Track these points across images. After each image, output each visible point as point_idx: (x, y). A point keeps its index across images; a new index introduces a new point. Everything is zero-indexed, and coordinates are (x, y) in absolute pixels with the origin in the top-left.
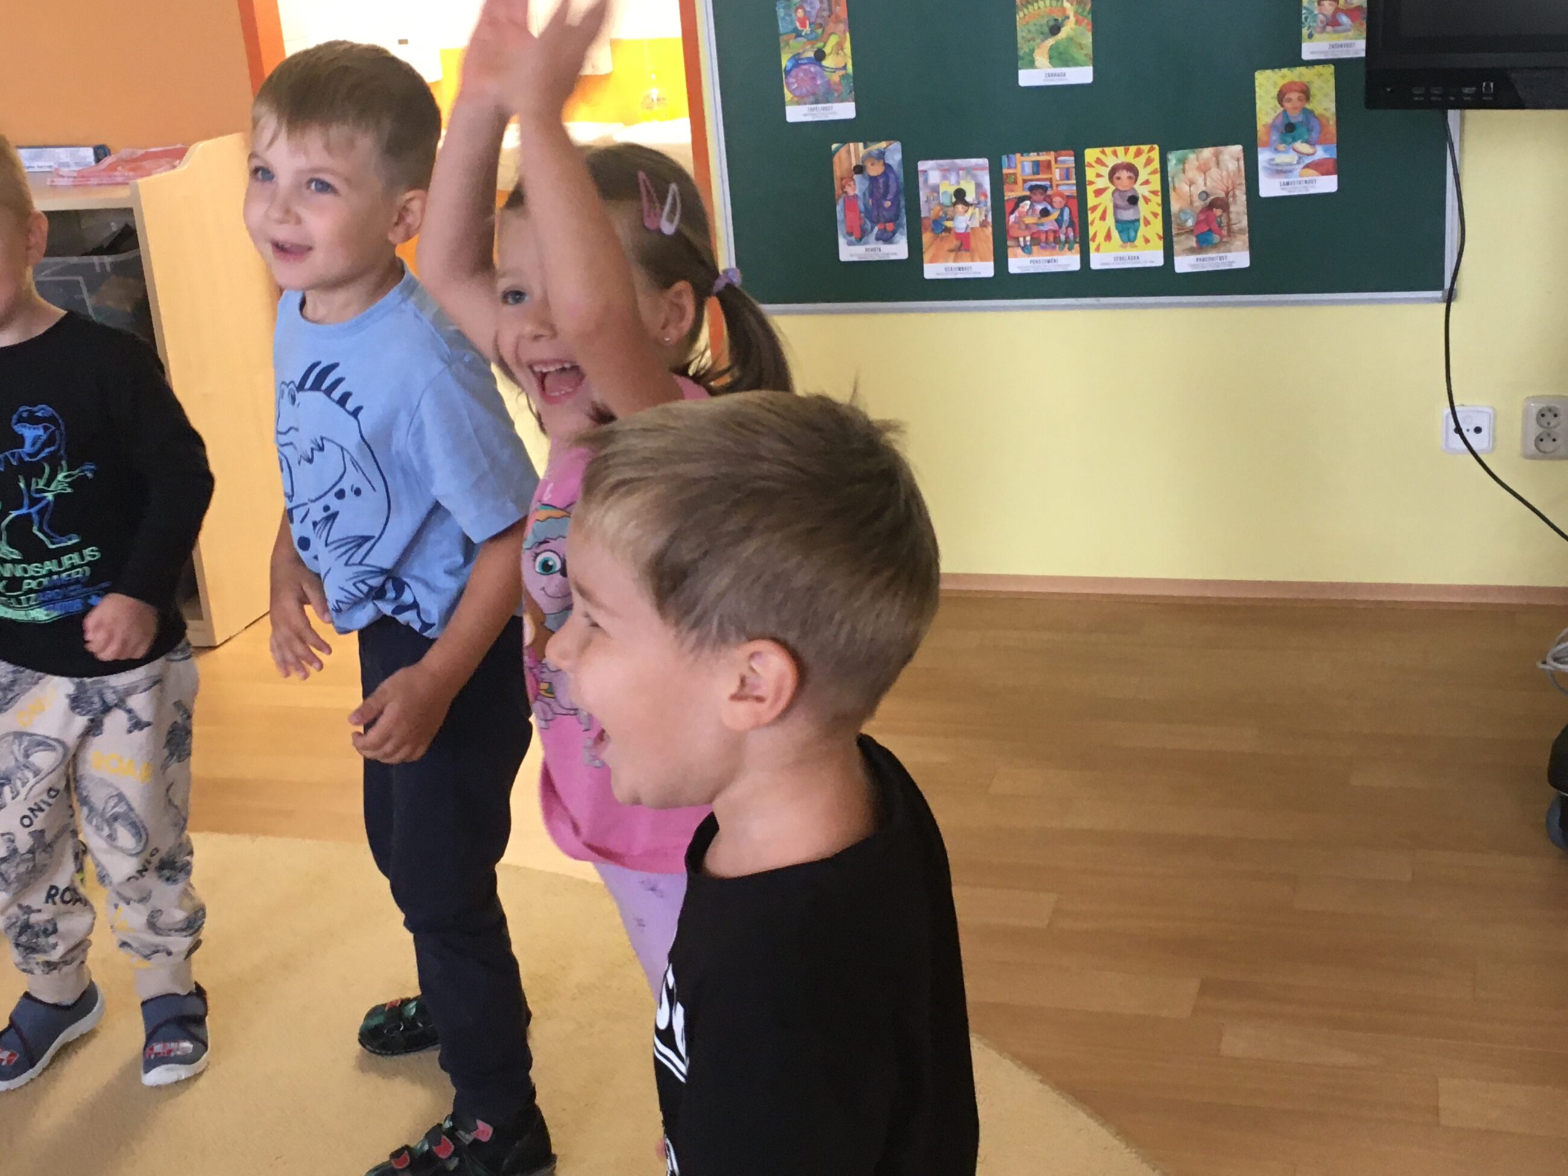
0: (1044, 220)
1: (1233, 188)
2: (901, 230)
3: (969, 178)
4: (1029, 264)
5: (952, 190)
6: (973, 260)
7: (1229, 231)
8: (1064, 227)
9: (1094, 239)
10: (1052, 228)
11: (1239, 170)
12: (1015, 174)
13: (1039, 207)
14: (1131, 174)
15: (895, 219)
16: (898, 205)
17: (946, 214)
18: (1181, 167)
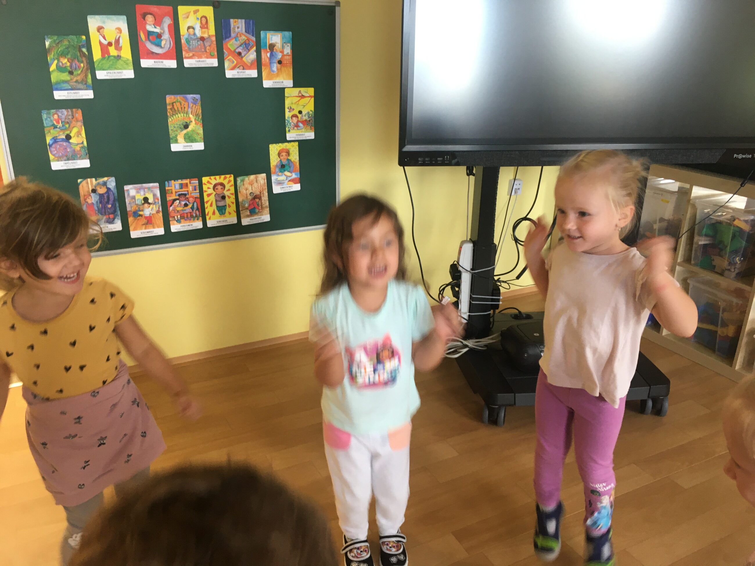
0: (186, 208)
1: (263, 191)
2: (117, 217)
3: (150, 192)
4: (180, 227)
5: (142, 198)
6: (154, 228)
7: (262, 207)
8: (194, 211)
9: (208, 214)
10: (190, 211)
11: (265, 183)
12: (171, 189)
13: (183, 203)
14: (221, 187)
15: (114, 212)
16: (115, 207)
17: (139, 208)
18: (242, 183)
